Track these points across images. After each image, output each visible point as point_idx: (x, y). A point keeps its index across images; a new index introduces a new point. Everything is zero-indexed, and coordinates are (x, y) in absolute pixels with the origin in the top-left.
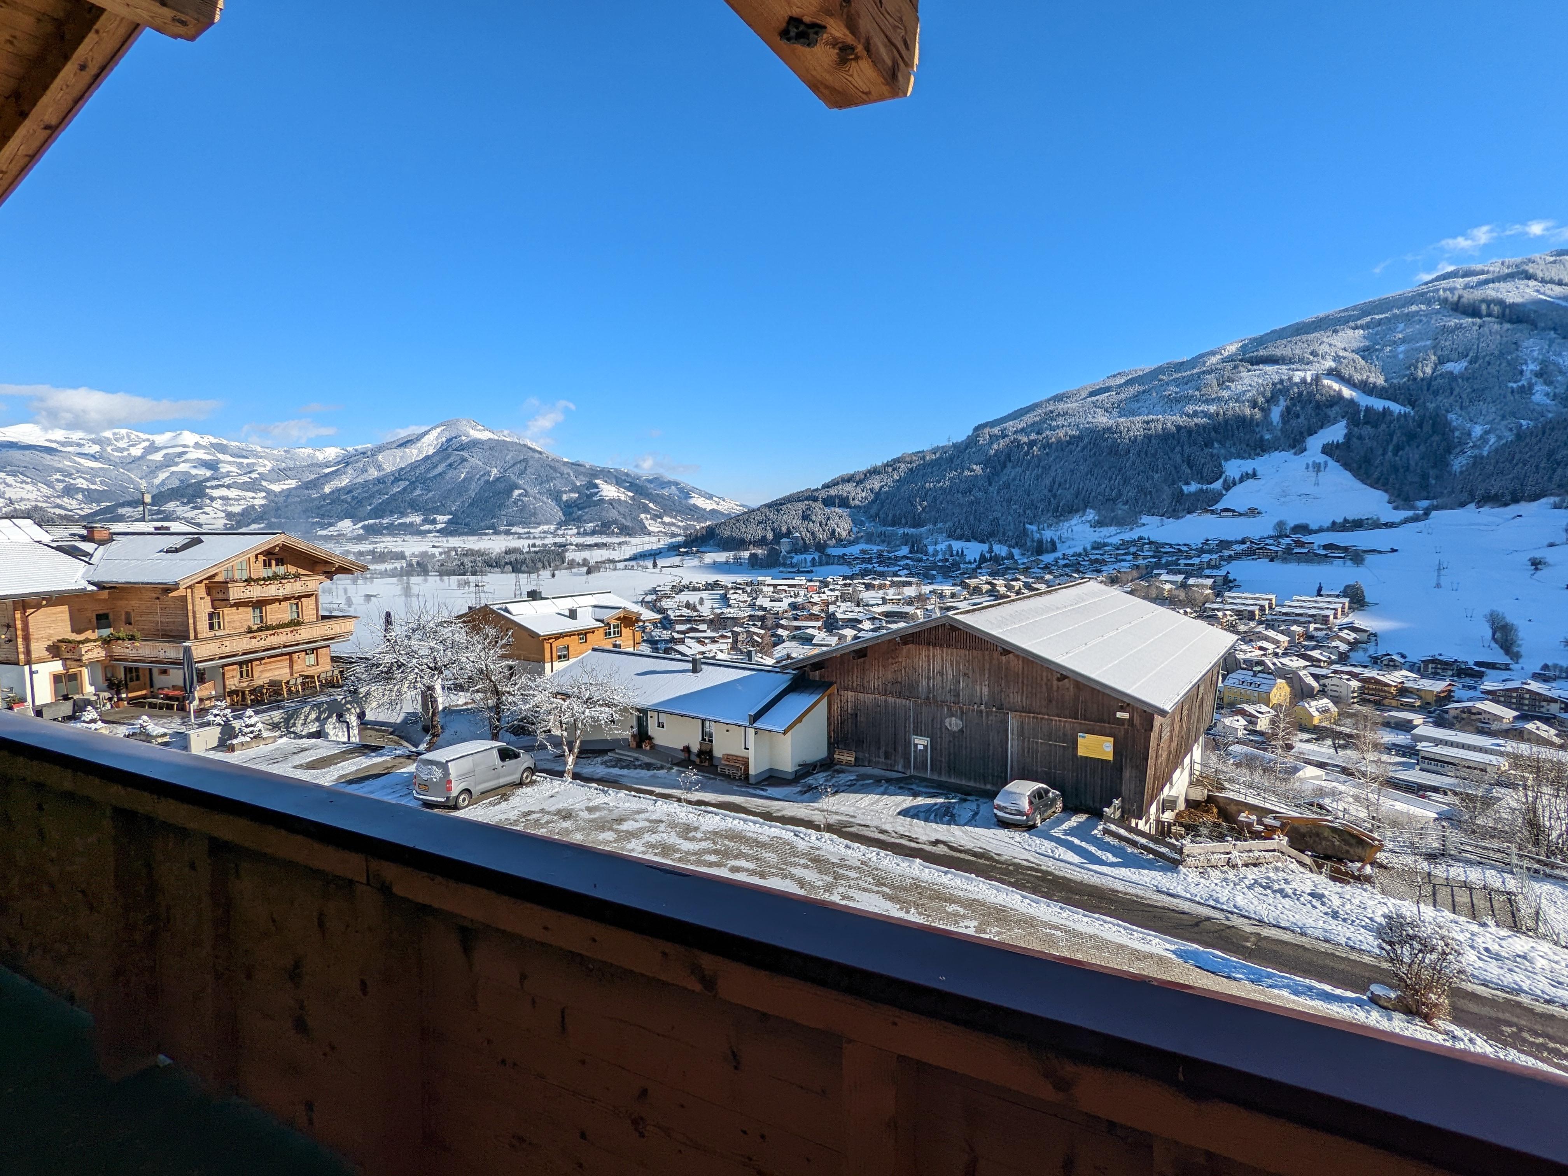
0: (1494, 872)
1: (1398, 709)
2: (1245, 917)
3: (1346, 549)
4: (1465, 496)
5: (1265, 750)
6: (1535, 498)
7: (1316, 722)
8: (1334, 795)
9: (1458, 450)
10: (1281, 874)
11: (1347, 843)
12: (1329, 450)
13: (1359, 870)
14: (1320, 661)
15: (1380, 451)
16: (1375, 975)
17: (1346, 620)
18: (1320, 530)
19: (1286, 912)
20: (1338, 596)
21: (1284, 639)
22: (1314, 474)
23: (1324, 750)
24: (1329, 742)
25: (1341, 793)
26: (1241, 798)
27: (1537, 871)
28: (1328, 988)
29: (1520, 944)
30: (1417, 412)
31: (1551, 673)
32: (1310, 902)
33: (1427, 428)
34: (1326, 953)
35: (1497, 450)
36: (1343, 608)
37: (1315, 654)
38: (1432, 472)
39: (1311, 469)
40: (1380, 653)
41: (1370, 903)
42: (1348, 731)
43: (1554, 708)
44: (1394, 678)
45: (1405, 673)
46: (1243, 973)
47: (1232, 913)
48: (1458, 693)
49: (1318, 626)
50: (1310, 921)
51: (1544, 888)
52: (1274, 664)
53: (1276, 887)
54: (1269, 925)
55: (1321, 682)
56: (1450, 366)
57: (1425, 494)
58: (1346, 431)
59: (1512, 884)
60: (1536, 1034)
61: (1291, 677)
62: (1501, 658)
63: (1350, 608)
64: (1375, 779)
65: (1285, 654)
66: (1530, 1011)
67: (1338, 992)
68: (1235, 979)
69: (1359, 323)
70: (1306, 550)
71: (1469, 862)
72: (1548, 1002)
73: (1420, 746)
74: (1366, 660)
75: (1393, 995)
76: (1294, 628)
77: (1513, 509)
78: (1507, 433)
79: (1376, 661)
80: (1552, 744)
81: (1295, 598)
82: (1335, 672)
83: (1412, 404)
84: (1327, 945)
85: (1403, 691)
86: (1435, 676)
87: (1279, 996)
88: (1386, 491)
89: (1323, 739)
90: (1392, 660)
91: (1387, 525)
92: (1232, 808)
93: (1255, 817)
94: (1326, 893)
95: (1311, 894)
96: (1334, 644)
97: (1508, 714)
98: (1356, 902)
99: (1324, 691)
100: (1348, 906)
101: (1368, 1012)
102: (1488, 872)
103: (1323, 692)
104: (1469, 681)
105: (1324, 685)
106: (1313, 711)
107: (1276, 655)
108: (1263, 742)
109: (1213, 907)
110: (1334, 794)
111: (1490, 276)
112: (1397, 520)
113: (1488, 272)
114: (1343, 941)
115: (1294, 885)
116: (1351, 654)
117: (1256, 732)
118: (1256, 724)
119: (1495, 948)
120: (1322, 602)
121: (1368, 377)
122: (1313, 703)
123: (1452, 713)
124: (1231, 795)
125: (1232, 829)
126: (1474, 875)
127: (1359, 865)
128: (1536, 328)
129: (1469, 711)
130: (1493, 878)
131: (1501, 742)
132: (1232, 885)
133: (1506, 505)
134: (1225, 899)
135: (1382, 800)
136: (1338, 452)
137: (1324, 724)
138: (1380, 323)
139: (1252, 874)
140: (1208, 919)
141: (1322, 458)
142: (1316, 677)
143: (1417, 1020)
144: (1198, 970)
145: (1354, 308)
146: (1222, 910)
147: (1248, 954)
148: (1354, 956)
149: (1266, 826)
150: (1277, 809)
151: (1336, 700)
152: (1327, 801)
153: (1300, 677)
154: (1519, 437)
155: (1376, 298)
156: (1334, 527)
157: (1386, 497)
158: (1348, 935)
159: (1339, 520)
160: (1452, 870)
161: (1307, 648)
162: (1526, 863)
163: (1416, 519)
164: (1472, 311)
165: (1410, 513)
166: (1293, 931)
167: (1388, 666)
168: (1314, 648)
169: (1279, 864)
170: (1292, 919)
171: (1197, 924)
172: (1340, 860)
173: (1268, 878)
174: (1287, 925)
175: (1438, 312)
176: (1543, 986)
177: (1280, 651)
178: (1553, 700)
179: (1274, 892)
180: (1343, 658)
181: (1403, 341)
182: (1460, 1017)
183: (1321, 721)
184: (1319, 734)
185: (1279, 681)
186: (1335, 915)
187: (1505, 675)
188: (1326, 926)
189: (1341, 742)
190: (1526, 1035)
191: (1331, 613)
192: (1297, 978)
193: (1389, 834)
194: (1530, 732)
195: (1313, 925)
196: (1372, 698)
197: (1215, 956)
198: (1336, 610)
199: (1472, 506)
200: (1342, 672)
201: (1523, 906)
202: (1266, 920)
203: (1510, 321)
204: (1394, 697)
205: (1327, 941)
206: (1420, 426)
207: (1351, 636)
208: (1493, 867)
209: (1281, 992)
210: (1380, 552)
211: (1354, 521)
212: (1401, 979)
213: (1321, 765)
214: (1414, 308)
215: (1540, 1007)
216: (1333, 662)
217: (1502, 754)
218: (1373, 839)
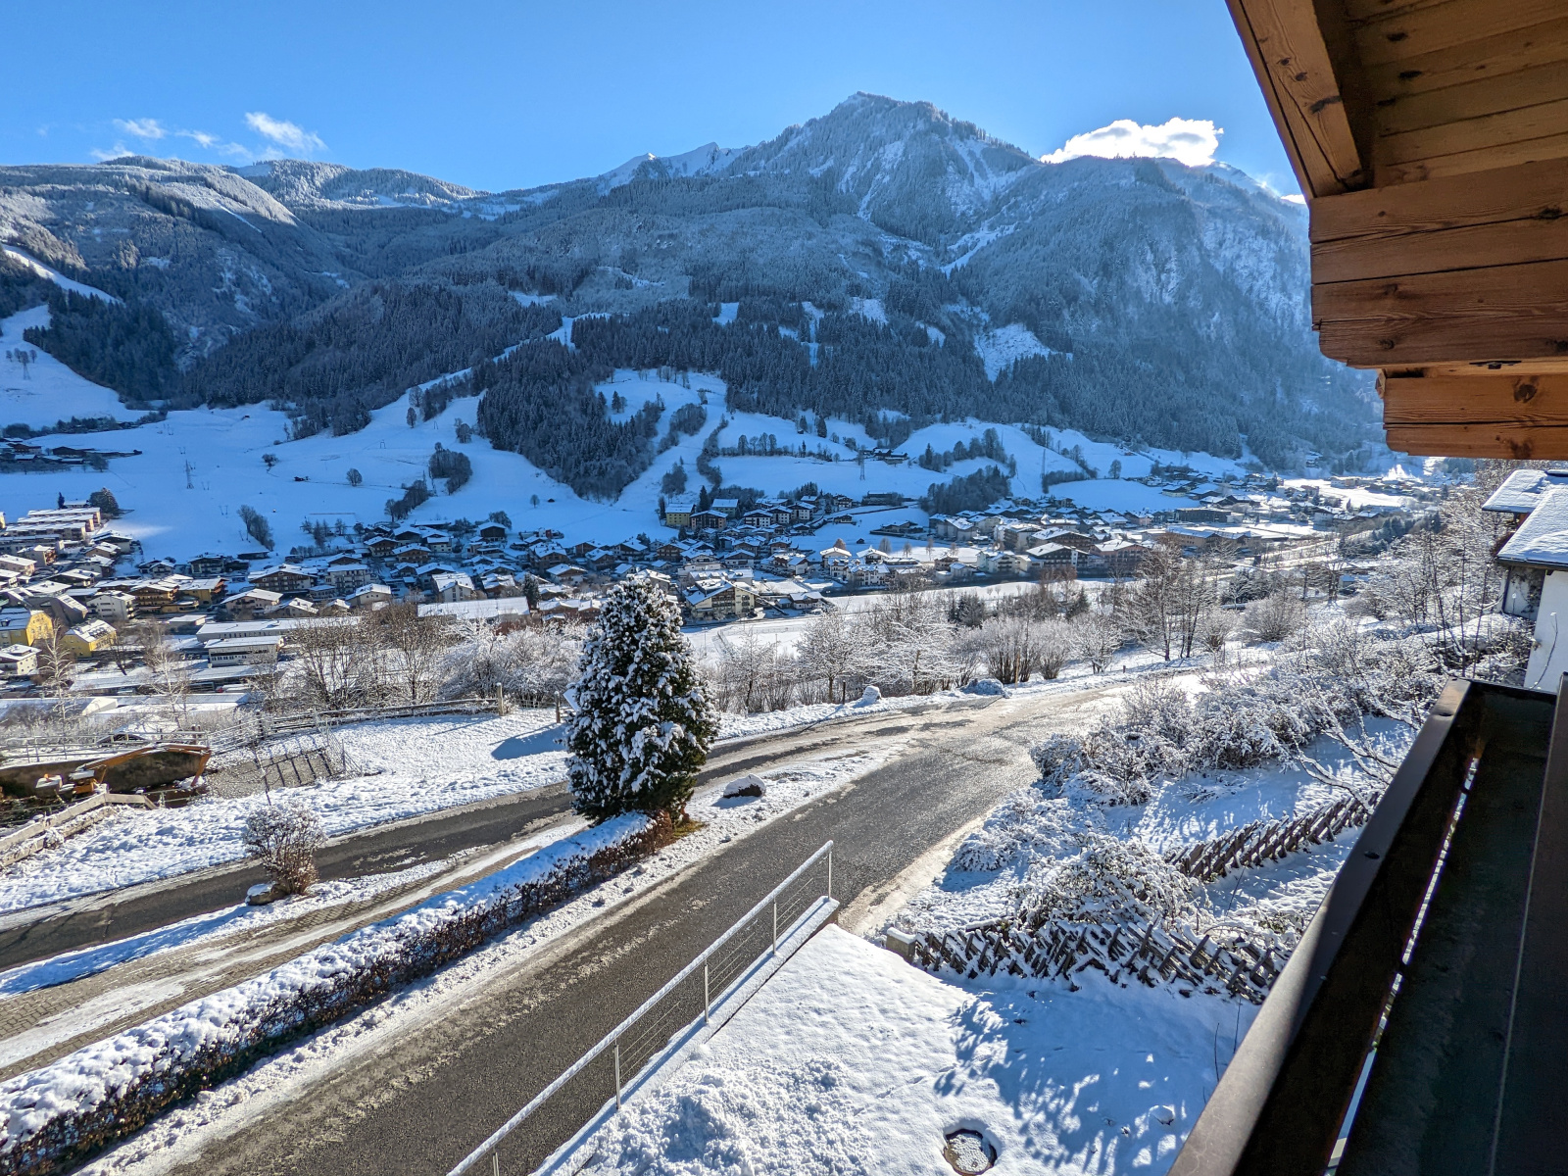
0: (305, 737)
1: (179, 614)
2: (87, 895)
3: (82, 453)
4: (196, 397)
5: (37, 696)
6: (256, 400)
7: (93, 648)
8: (137, 720)
9: (179, 349)
10: (117, 828)
11: (171, 763)
12: (31, 336)
13: (193, 784)
14: (81, 580)
15: (98, 345)
16: (247, 878)
17: (101, 532)
18: (45, 432)
19: (137, 865)
20: (85, 506)
21: (28, 563)
22: (21, 365)
23: (110, 676)
24: (114, 665)
25: (144, 714)
26: (33, 762)
27: (334, 723)
28: (205, 917)
29: (346, 789)
30: (130, 305)
31: (298, 555)
32: (160, 841)
33: (144, 324)
34: (194, 884)
35: (215, 352)
36: (95, 518)
37: (73, 573)
38: (159, 371)
39: (14, 358)
40: (147, 561)
41: (220, 813)
42: (133, 648)
43: (307, 584)
44: (168, 584)
45: (177, 577)
46: (108, 959)
47: (69, 899)
48: (230, 587)
49: (69, 542)
50: (167, 860)
51: (343, 734)
52: (22, 594)
53: (116, 843)
54: (121, 888)
55: (89, 603)
56: (153, 261)
57: (156, 393)
58: (50, 317)
59: (320, 741)
60: (376, 854)
61: (51, 607)
62: (260, 549)
63: (102, 518)
64: (177, 690)
65: (33, 581)
66: (367, 839)
67: (217, 915)
68: (101, 971)
69: (38, 189)
70: (32, 456)
71: (285, 737)
72: (376, 824)
73: (208, 644)
74: (134, 571)
75: (269, 888)
76: (39, 548)
77: (240, 411)
78: (220, 337)
79: (144, 570)
80: (311, 615)
81: (31, 513)
82: (103, 589)
83: (123, 295)
84: (192, 876)
85: (180, 595)
86: (206, 575)
87: (158, 957)
88: (114, 389)
89: (106, 664)
90: (162, 566)
91: (125, 426)
92: (24, 778)
93: (58, 778)
94: (175, 824)
95: (160, 833)
96: (93, 559)
97: (275, 597)
98: (207, 818)
99: (94, 612)
100: (201, 827)
101: (251, 916)
102: (301, 739)
103: (94, 614)
104: (237, 574)
105: (93, 606)
106: (86, 637)
107: (22, 583)
108: (30, 688)
109: (40, 906)
110: (137, 718)
111: (173, 174)
112: (134, 420)
113: (170, 169)
114: (206, 863)
115: (136, 832)
116: (117, 567)
117: (17, 679)
118: (15, 669)
119: (331, 801)
120: (67, 515)
121: (64, 257)
122: (85, 629)
123: (229, 606)
124: (16, 763)
125: (31, 802)
126: (291, 746)
127: (191, 780)
128: (225, 238)
129: (242, 601)
130: (306, 742)
131: (274, 622)
132: (59, 868)
133: (234, 406)
134: (54, 888)
135: (189, 706)
136: (46, 341)
137: (103, 648)
138: (63, 195)
139: (80, 844)
140: (38, 922)
141: (27, 347)
142: (80, 599)
143: (294, 898)
144: (47, 990)
145: (27, 169)
146: (55, 902)
147: (106, 934)
148: (222, 871)
149: (77, 782)
150: (83, 758)
151: (111, 619)
152: (132, 728)
153: (61, 604)
154: (232, 341)
155: (53, 164)
156: (61, 428)
157: (115, 395)
158: (209, 854)
159: (67, 420)
160: (273, 749)
161: (61, 569)
162: (327, 719)
163: (152, 419)
164: (162, 205)
165: (146, 413)
166: (151, 881)
167: (158, 573)
168: (70, 568)
169: (112, 818)
170: (145, 869)
171: (23, 937)
172: (169, 784)
173: (104, 838)
174: (142, 877)
175: (128, 199)
176: (372, 814)
177: (27, 578)
178: (304, 578)
179: (115, 850)
180: (108, 573)
181: (97, 222)
182: (325, 874)
183: (98, 646)
184: (100, 659)
185: (33, 612)
186: (191, 842)
187: (265, 563)
188: (185, 857)
189: (128, 662)
190: (370, 859)
191: (82, 526)
192: (171, 927)
193: (211, 738)
194: (294, 609)
195: (171, 862)
196: (149, 608)
197: (64, 961)
198: (87, 521)
199: (204, 407)
200: (111, 588)
201: (332, 756)
202: (116, 885)
203: (201, 226)
204: (172, 603)
205: (190, 871)
206: (136, 320)
207: (112, 548)
208: (304, 733)
209: (159, 952)
210: (123, 455)
211: (85, 421)
212: (273, 870)
213: (111, 692)
214: (101, 188)
215: (373, 832)
216: (97, 580)
217: (276, 633)
218: (199, 749)
